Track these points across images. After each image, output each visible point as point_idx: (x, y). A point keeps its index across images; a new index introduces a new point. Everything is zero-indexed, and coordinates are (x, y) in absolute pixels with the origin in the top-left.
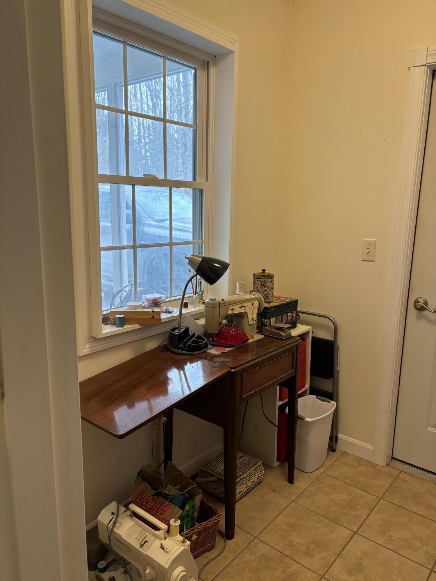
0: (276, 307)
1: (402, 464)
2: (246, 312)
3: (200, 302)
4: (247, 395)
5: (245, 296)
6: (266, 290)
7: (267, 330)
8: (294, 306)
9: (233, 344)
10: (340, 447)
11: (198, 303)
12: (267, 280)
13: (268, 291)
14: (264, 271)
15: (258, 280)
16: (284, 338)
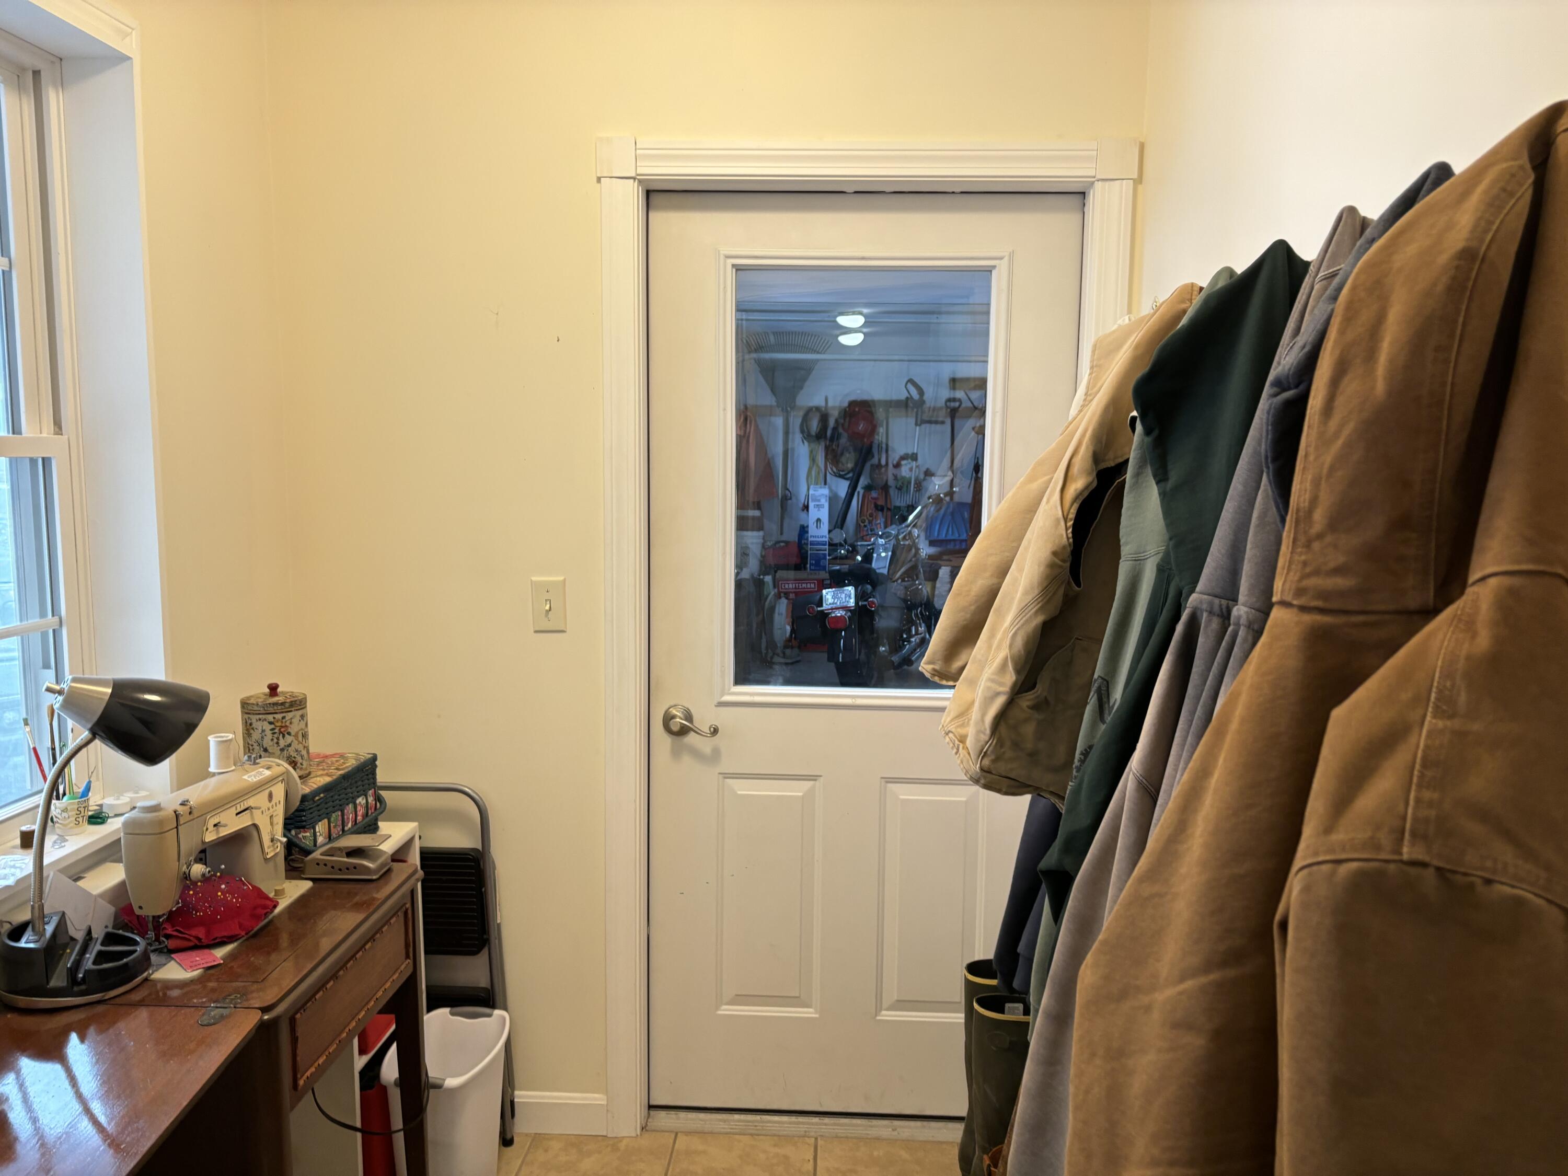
0: (327, 788)
1: (673, 1114)
2: (255, 826)
3: (81, 820)
4: (308, 1074)
5: (245, 777)
6: (289, 745)
7: (318, 864)
8: (367, 775)
9: (236, 933)
10: (522, 1127)
11: (72, 825)
12: (289, 715)
13: (295, 745)
14: (273, 689)
15: (260, 720)
16: (374, 877)
